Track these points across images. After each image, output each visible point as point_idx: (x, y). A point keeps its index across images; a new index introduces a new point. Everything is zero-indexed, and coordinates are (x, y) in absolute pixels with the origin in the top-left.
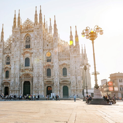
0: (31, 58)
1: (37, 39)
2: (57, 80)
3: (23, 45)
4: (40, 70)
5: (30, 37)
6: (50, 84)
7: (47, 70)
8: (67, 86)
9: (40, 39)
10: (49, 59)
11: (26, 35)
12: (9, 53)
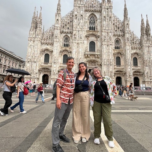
0: (97, 43)
1: (106, 20)
2: (130, 70)
3: (87, 26)
4: (111, 57)
5: (95, 18)
6: (120, 74)
7: (116, 58)
8: (138, 77)
9: (110, 21)
10: (117, 46)
11: (90, 15)
12: (69, 33)
